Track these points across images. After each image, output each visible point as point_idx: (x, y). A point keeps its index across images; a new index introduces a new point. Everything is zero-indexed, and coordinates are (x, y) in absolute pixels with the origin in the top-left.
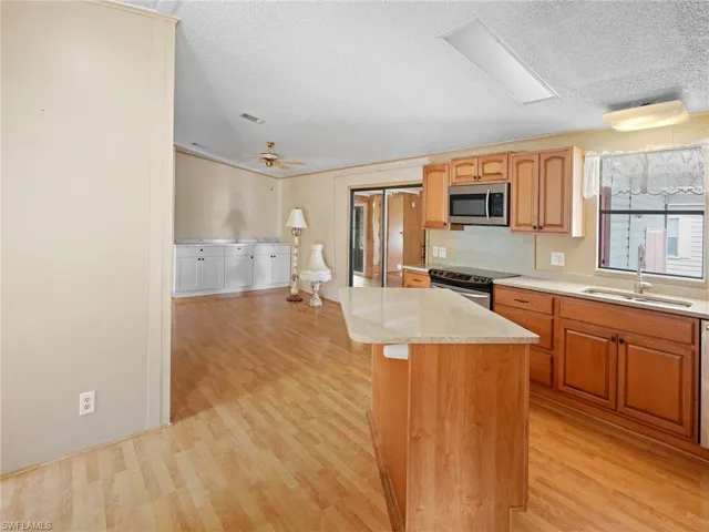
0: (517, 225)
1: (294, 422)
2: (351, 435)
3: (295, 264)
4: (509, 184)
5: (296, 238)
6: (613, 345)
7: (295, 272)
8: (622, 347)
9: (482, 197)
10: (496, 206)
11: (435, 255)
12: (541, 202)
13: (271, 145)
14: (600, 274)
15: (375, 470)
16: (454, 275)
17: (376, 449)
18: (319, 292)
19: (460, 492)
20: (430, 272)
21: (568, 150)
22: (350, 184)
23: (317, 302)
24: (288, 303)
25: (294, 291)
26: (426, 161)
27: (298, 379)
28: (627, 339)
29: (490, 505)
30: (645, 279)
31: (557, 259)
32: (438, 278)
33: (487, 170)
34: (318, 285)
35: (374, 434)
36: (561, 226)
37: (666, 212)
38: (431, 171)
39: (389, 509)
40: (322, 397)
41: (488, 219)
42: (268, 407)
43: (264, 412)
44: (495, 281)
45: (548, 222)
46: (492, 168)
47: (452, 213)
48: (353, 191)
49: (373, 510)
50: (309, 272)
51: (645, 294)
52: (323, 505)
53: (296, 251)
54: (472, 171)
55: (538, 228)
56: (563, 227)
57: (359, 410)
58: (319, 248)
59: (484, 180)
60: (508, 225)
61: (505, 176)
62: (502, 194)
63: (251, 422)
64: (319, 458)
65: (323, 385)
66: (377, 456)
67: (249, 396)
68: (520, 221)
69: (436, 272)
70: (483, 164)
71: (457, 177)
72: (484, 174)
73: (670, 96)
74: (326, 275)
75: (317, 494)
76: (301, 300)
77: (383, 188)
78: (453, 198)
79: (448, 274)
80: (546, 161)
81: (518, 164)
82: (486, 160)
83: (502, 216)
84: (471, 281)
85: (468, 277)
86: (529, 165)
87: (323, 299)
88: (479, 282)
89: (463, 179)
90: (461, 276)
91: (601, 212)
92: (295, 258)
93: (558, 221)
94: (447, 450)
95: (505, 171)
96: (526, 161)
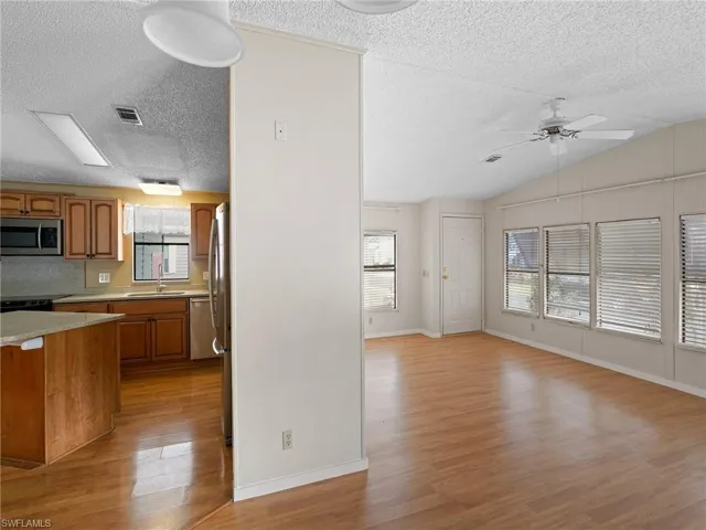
0: (71, 254)
4: (62, 221)
6: (148, 324)
8: (153, 323)
9: (33, 230)
10: (49, 238)
12: (93, 236)
14: (135, 285)
19: (82, 418)
21: (115, 201)
28: (156, 317)
29: (100, 417)
30: (162, 283)
31: (103, 279)
33: (37, 207)
36: (110, 254)
37: (163, 244)
41: (40, 250)
44: (54, 301)
45: (99, 251)
46: (41, 205)
51: (163, 291)
54: (18, 205)
55: (91, 256)
56: (112, 252)
59: (32, 215)
60: (62, 254)
61: (58, 214)
62: (55, 229)
68: (74, 251)
70: (32, 201)
72: (32, 210)
73: (174, 182)
80: (97, 206)
81: (71, 205)
82: (35, 197)
83: (56, 247)
84: (29, 305)
85: (23, 303)
86: (81, 208)
88: (38, 304)
91: (135, 244)
93: (107, 251)
94: (73, 396)
95: (58, 209)
96: (80, 204)
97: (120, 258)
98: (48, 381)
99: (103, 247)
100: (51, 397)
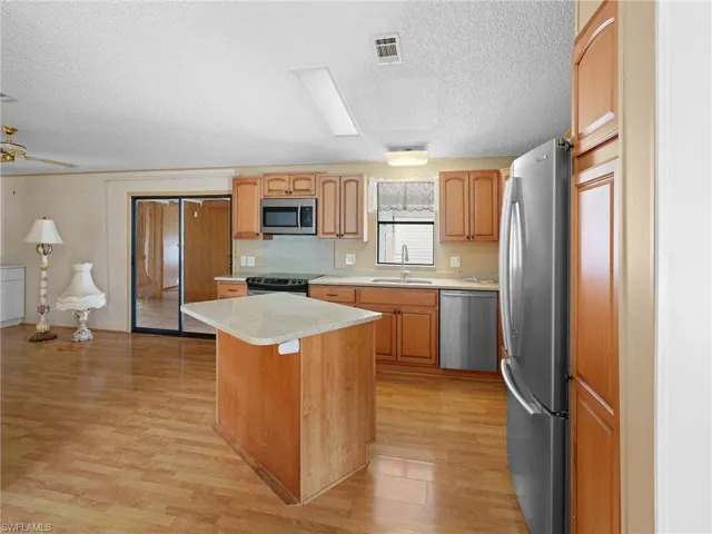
0: (323, 234)
1: (132, 467)
2: (206, 452)
3: (43, 292)
4: (316, 199)
5: (45, 258)
6: (394, 316)
7: (43, 301)
8: (399, 316)
9: (295, 209)
10: (305, 216)
11: (243, 264)
12: (341, 214)
13: (11, 132)
14: (378, 268)
15: (247, 469)
16: (273, 281)
17: (240, 454)
18: (87, 323)
19: (337, 447)
20: (247, 280)
21: (361, 176)
22: (131, 191)
23: (86, 335)
24: (33, 345)
25: (42, 327)
26: (232, 172)
27: (108, 424)
28: (403, 310)
30: (407, 269)
31: (349, 260)
32: (256, 285)
33: (297, 187)
34: (86, 314)
35: (231, 442)
36: (356, 233)
38: (241, 184)
39: (275, 491)
40: (152, 430)
41: (299, 230)
42: (83, 466)
43: (81, 473)
44: (310, 282)
45: (347, 231)
46: (301, 185)
47: (265, 224)
48: (134, 198)
49: (261, 499)
50: (75, 299)
51: (407, 279)
52: (212, 520)
53: (44, 274)
54: (283, 186)
55: (340, 236)
56: (357, 233)
57: (204, 428)
58: (87, 267)
59: (294, 195)
60: (316, 234)
61: (313, 193)
62: (311, 208)
63: (68, 490)
64: (184, 485)
65: (148, 420)
66: (243, 457)
67: (45, 465)
68: (326, 231)
69: (253, 279)
70: (294, 181)
71: (269, 190)
72: (294, 190)
74: (99, 301)
75: (200, 515)
76: (55, 337)
77: (180, 197)
78: (266, 210)
79: (267, 280)
80: (346, 182)
81: (324, 183)
82: (296, 177)
83: (311, 225)
84: (290, 284)
85: (286, 281)
86: (332, 185)
87: (92, 330)
88: (297, 284)
89: (275, 193)
90: (280, 281)
91: (379, 223)
92: (43, 284)
93: (354, 231)
94: (328, 417)
95: (313, 188)
96: (330, 181)
97: (365, 239)
98: (304, 397)
99: (351, 227)
100: (306, 417)
